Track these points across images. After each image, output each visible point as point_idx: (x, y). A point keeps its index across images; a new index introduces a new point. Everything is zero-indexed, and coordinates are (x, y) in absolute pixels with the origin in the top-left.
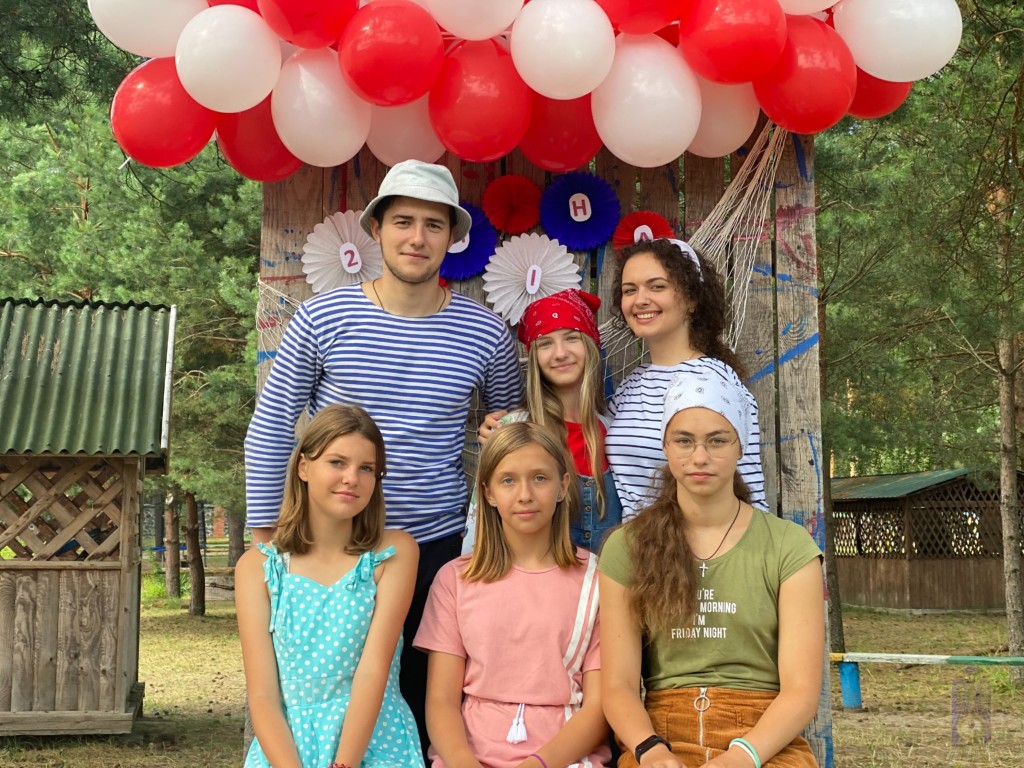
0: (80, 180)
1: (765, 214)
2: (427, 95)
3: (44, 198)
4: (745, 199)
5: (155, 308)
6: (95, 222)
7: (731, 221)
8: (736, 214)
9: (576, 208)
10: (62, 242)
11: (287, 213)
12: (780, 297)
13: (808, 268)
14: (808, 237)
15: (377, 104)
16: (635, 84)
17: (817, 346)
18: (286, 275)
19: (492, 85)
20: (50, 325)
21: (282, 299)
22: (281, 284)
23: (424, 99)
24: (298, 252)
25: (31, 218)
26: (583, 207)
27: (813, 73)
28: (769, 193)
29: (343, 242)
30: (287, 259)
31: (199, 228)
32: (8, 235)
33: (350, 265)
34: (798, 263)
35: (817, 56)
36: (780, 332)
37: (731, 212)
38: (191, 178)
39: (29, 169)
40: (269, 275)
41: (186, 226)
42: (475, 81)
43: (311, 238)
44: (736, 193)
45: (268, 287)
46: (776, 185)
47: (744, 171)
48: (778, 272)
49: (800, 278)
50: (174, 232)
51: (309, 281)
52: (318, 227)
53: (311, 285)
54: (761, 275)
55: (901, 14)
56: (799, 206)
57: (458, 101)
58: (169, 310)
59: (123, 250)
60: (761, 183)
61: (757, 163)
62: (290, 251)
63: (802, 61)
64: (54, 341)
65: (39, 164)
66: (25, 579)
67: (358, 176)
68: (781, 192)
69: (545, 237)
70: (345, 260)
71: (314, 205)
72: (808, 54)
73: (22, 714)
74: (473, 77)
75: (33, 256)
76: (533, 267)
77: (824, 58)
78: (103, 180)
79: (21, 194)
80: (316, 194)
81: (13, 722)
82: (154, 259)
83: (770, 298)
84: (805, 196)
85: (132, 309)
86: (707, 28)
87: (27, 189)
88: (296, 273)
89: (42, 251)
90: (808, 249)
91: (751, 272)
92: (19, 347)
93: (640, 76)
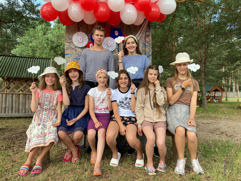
0: (39, 45)
1: (144, 36)
2: (94, 10)
3: (34, 47)
4: (141, 33)
5: (49, 59)
6: (41, 51)
7: (139, 37)
8: (140, 35)
9: (116, 33)
10: (36, 53)
11: (70, 32)
12: (146, 48)
13: (150, 44)
14: (150, 39)
15: (86, 10)
16: (127, 11)
17: (151, 56)
18: (70, 42)
19: (104, 9)
20: (34, 61)
21: (69, 45)
22: (69, 43)
23: (93, 11)
24: (71, 38)
25: (32, 50)
26: (117, 33)
27: (154, 11)
28: (145, 33)
29: (79, 36)
30: (70, 39)
31: (55, 52)
32: (29, 52)
33: (80, 40)
34: (149, 43)
35: (155, 9)
36: (146, 54)
37: (139, 35)
38: (54, 45)
39: (31, 43)
40: (67, 42)
41: (53, 51)
42: (101, 8)
43: (74, 36)
44: (140, 33)
45: (67, 44)
46: (146, 32)
47: (141, 29)
48: (146, 45)
49: (149, 46)
50: (51, 52)
51: (73, 43)
52: (75, 34)
53: (74, 43)
54: (143, 45)
55: (167, 3)
56: (149, 35)
57: (99, 11)
58: (51, 59)
59: (44, 54)
60: (144, 31)
61: (143, 28)
62: (70, 38)
63: (152, 9)
64: (34, 63)
65: (33, 43)
66: (30, 95)
67: (81, 26)
68: (146, 33)
69: (111, 38)
70: (79, 39)
71: (74, 31)
72: (153, 8)
73: (30, 114)
74: (101, 7)
75: (32, 55)
76: (109, 42)
77: (156, 9)
78: (42, 45)
79: (30, 47)
80: (74, 29)
81: (29, 115)
82: (49, 55)
83: (145, 49)
84: (150, 33)
85: (45, 59)
86: (139, 2)
87: (31, 46)
88: (71, 41)
89: (34, 54)
90: (150, 41)
91: (142, 45)
92: (29, 64)
93: (128, 9)
